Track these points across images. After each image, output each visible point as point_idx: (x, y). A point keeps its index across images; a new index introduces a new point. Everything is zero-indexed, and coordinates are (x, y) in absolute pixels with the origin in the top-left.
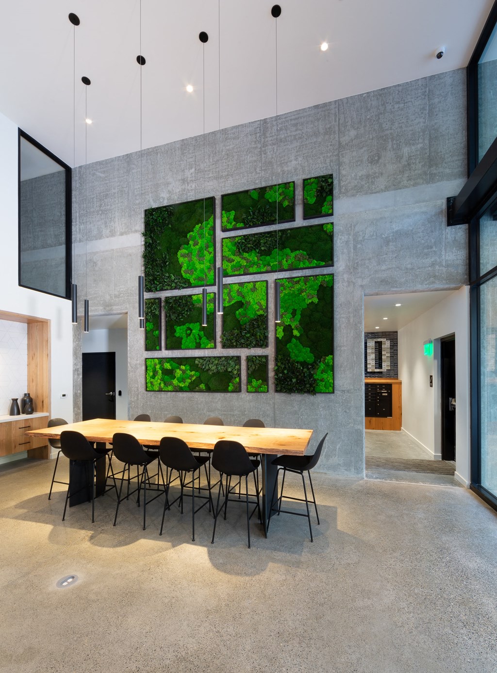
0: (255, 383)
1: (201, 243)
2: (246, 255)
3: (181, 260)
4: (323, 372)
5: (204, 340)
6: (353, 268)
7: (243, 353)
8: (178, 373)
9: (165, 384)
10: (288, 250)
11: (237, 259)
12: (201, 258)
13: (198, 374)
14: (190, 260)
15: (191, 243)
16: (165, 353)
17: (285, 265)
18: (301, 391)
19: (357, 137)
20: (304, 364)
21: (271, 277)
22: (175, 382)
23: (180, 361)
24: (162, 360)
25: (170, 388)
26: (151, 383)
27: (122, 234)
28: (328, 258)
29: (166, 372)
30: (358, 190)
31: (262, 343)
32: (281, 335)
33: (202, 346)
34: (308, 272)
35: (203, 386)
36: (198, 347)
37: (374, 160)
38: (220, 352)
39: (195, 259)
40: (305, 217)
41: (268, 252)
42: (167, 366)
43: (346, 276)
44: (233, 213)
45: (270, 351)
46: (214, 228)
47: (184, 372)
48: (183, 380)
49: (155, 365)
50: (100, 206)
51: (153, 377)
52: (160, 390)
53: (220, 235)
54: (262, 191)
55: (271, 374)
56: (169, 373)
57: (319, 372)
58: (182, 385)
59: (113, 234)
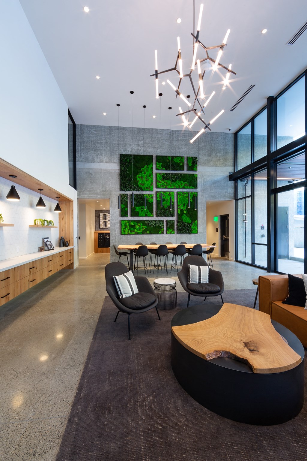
0: (170, 230)
1: (148, 173)
2: (166, 181)
3: (138, 179)
4: (194, 226)
5: (149, 213)
6: (203, 191)
7: (165, 219)
8: (137, 227)
9: (131, 231)
10: (182, 182)
11: (163, 182)
12: (147, 180)
13: (146, 227)
14: (142, 180)
15: (143, 172)
16: (129, 218)
17: (181, 187)
18: (186, 233)
19: (204, 146)
20: (188, 223)
21: (176, 191)
22: (136, 230)
23: (138, 222)
24: (129, 221)
25: (133, 233)
26: (124, 231)
27: (106, 162)
28: (196, 187)
29: (131, 226)
30: (205, 164)
31: (173, 216)
32: (179, 212)
33: (148, 215)
34: (188, 190)
35: (148, 232)
36: (146, 216)
37: (210, 155)
38: (155, 218)
39: (145, 180)
40: (187, 170)
41: (175, 181)
42: (132, 224)
43: (201, 193)
44: (161, 164)
45: (175, 218)
46: (152, 168)
47: (140, 226)
48: (140, 230)
49: (126, 223)
50: (94, 147)
51: (125, 228)
52: (128, 234)
53: (155, 171)
54: (173, 157)
55: (176, 227)
56: (134, 227)
57: (193, 226)
58: (139, 232)
59: (101, 161)
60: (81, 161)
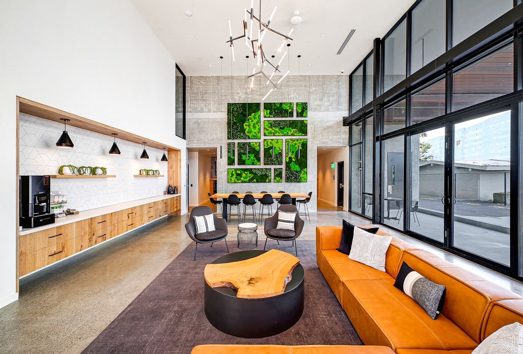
0: (277, 179)
1: (255, 121)
2: (274, 128)
3: (245, 127)
4: (303, 174)
5: (256, 161)
6: (314, 137)
7: (273, 167)
8: (244, 175)
9: (237, 180)
10: (291, 128)
11: (270, 129)
12: (254, 128)
13: (253, 175)
14: (250, 128)
15: (250, 120)
16: (236, 166)
17: (290, 134)
18: (295, 182)
19: (315, 90)
20: (296, 172)
21: (284, 138)
22: (242, 179)
23: (245, 170)
24: (236, 170)
25: (240, 181)
26: (231, 179)
27: (214, 112)
28: (305, 132)
29: (238, 175)
30: (315, 110)
31: (280, 164)
32: (288, 160)
33: (255, 164)
34: (297, 137)
35: (255, 180)
36: (253, 164)
37: (321, 100)
38: (262, 166)
39: (251, 127)
40: (297, 116)
41: (283, 128)
42: (239, 172)
43: (311, 140)
44: (269, 111)
45: (283, 166)
46: (260, 116)
47: (246, 174)
48: (246, 178)
49: (233, 172)
50: (203, 97)
51: (232, 177)
52: (235, 182)
53: (263, 119)
54: (281, 104)
55: (284, 175)
56: (240, 175)
57: (302, 174)
58: (245, 180)
59: (209, 111)
60: (191, 112)
